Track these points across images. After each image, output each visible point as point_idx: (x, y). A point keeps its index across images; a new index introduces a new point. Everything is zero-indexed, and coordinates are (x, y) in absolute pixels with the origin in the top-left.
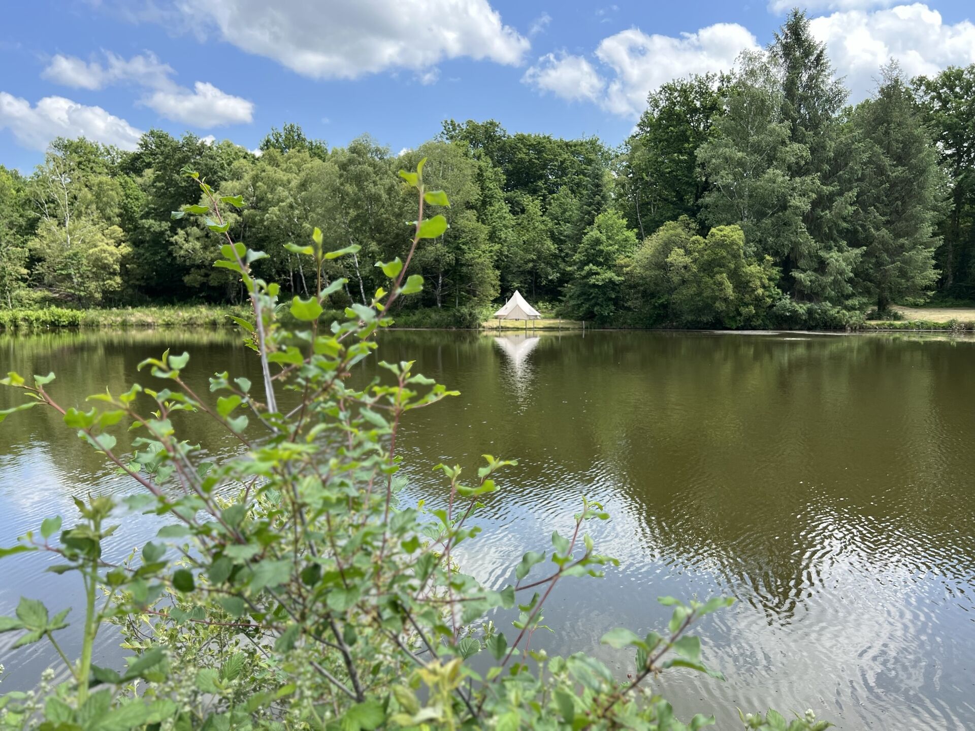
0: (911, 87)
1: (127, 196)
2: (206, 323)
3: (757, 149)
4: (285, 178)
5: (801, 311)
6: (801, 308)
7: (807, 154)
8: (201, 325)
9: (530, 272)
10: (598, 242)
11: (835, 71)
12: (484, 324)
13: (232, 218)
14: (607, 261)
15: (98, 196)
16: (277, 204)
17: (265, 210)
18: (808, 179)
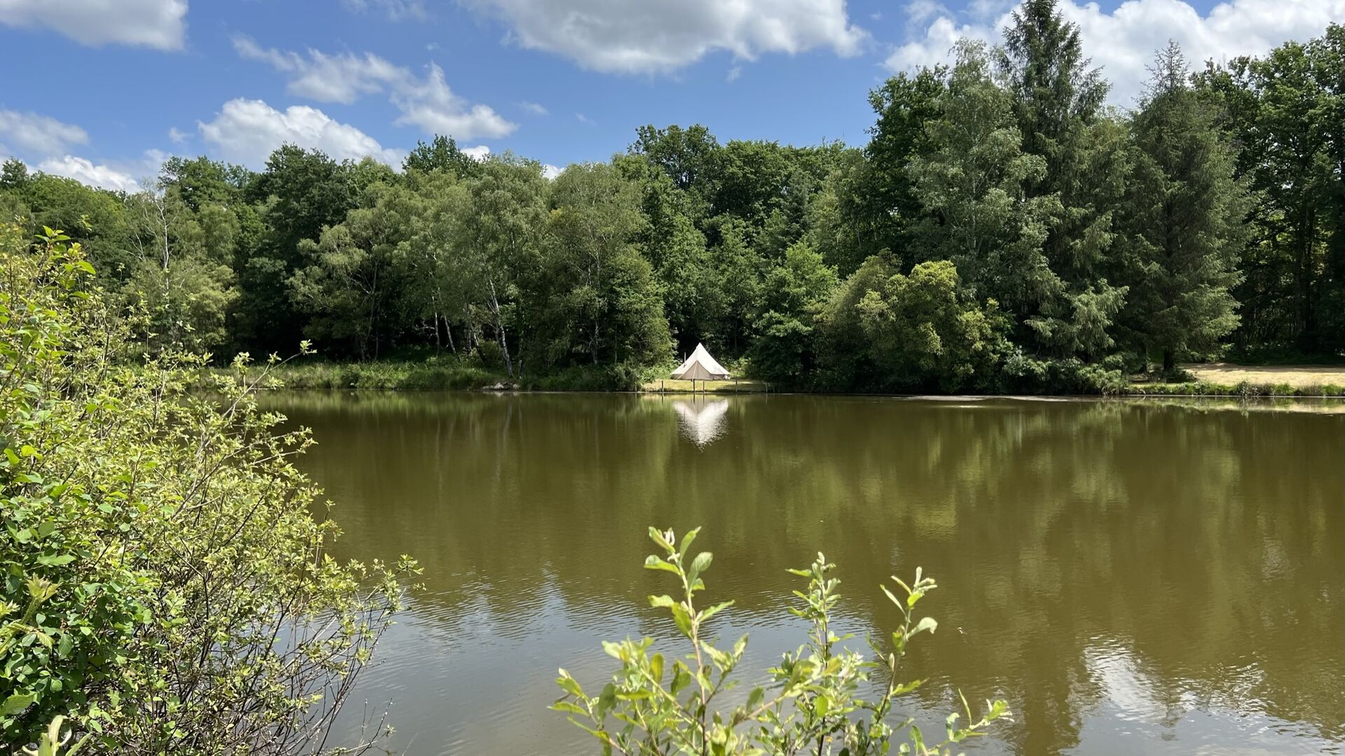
1: (243, 228)
3: (983, 163)
7: (1043, 167)
11: (1090, 60)
13: (359, 255)
14: (794, 308)
15: (208, 230)
16: (409, 238)
17: (394, 244)
18: (1047, 200)
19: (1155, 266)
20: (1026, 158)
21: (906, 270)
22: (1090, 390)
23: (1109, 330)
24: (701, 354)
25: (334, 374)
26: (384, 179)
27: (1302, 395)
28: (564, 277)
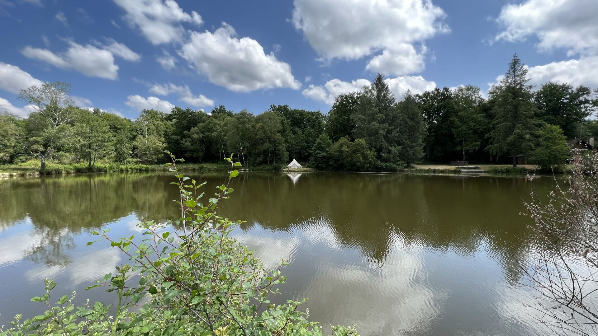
0: (415, 97)
1: (167, 128)
2: (192, 169)
3: (368, 115)
4: (219, 123)
5: (384, 166)
6: (384, 165)
7: (384, 117)
8: (190, 170)
9: (299, 153)
10: (320, 143)
11: (391, 92)
12: (284, 169)
13: (201, 135)
14: (323, 150)
15: (157, 128)
16: (216, 131)
17: (212, 132)
18: (384, 125)
19: (407, 141)
21: (353, 140)
23: (398, 156)
24: (294, 161)
26: (206, 116)
27: (443, 171)
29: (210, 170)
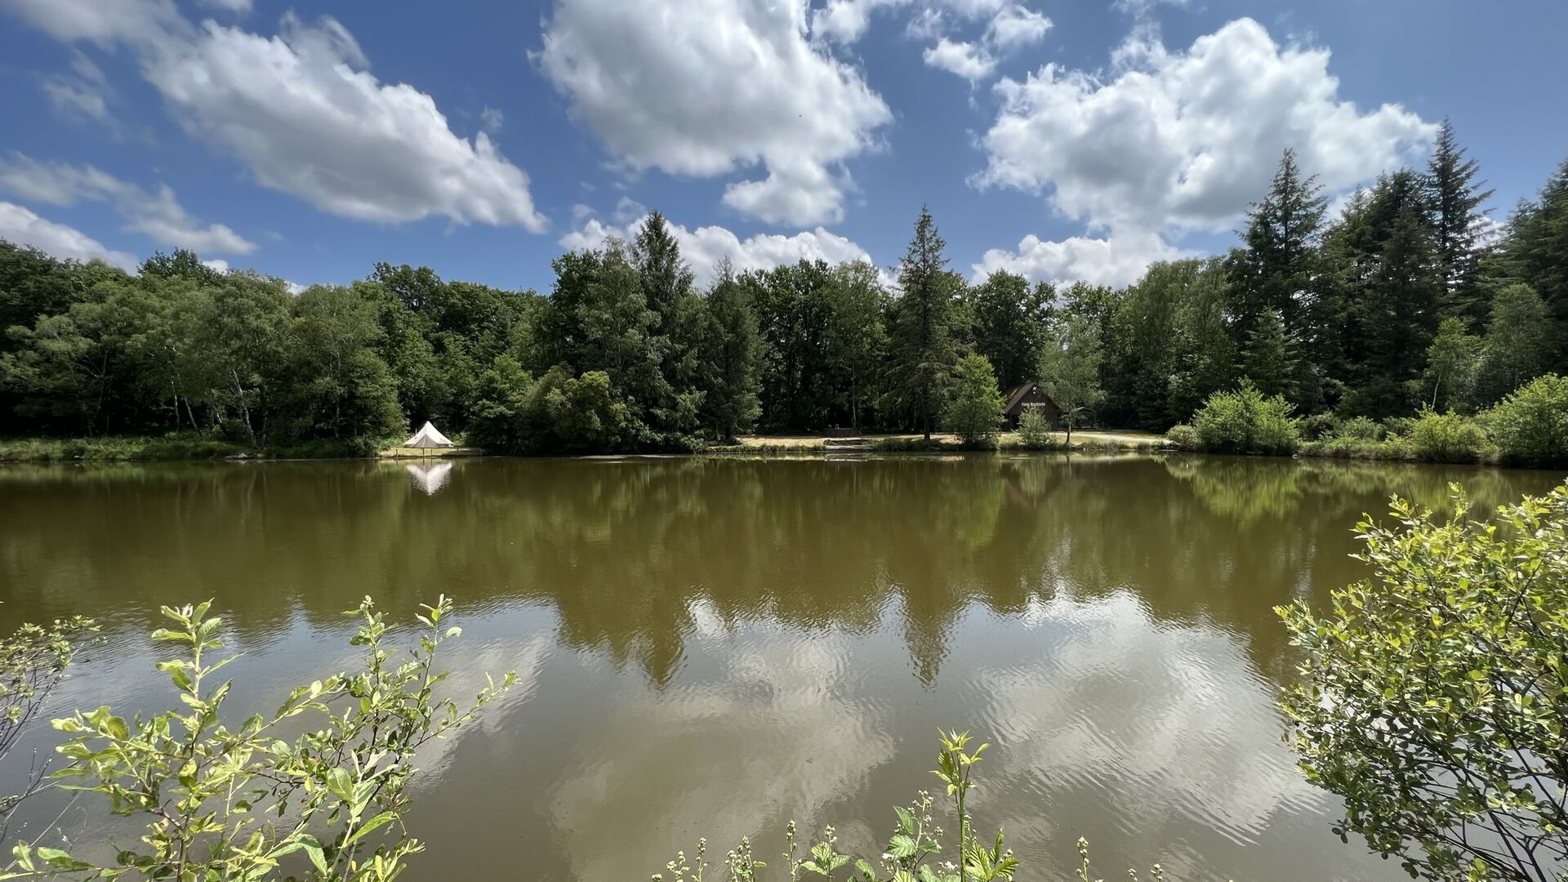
2: (34, 459)
4: (157, 305)
5: (658, 439)
6: (659, 437)
7: (659, 319)
13: (84, 344)
16: (145, 332)
17: (128, 336)
18: (661, 339)
19: (720, 380)
20: (649, 312)
21: (577, 376)
22: (686, 450)
23: (696, 415)
24: (429, 430)
25: (56, 448)
26: (115, 280)
27: (792, 451)
28: (307, 370)
29: (112, 460)
